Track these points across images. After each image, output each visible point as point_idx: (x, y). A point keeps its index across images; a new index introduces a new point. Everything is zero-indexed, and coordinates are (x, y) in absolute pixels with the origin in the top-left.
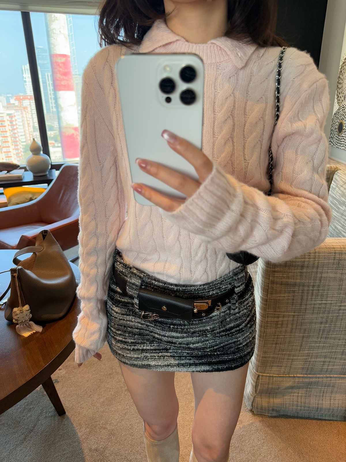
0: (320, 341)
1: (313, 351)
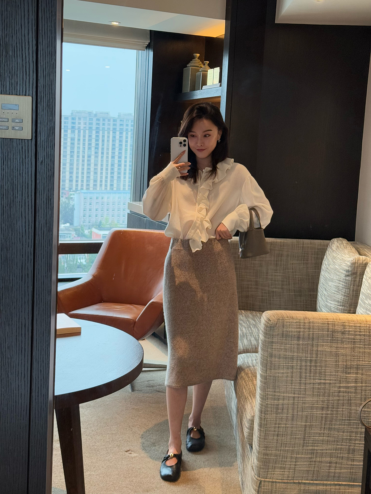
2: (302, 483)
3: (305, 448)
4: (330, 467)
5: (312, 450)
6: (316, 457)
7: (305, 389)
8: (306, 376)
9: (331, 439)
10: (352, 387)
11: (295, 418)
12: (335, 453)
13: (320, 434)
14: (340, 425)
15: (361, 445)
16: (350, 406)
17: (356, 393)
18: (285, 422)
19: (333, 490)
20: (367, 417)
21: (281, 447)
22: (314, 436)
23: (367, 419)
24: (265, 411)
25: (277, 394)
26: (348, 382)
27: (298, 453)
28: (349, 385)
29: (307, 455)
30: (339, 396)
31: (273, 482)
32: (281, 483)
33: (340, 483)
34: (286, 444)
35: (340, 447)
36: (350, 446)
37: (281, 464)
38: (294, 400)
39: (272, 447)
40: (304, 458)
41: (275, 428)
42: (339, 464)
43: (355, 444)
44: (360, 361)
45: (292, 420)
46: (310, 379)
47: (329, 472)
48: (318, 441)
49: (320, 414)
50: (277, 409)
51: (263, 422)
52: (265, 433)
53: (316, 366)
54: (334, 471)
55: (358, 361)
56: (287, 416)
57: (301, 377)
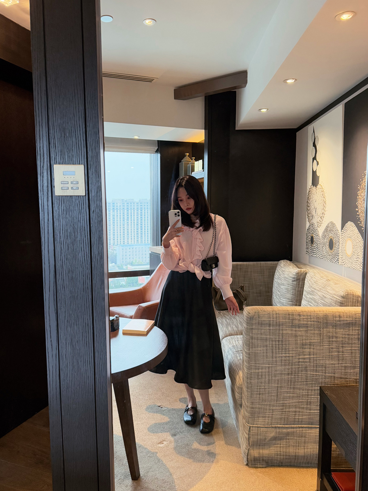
0: (290, 392)
1: (286, 401)
2: (277, 427)
3: (278, 402)
4: (295, 415)
5: (283, 403)
6: (286, 408)
7: (276, 361)
8: (276, 352)
9: (295, 395)
10: (307, 358)
11: (270, 382)
12: (298, 405)
13: (287, 392)
14: (300, 385)
15: (315, 399)
16: (307, 372)
17: (310, 362)
18: (264, 385)
19: (298, 432)
20: (318, 378)
21: (262, 402)
22: (283, 394)
23: (318, 380)
24: (250, 378)
25: (257, 365)
26: (304, 355)
27: (273, 406)
28: (306, 357)
29: (280, 407)
30: (299, 365)
31: (258, 427)
32: (264, 427)
33: (303, 426)
34: (265, 400)
35: (301, 400)
36: (308, 400)
37: (263, 414)
38: (269, 369)
39: (256, 402)
40: (278, 409)
41: (257, 389)
42: (301, 412)
43: (311, 398)
44: (311, 339)
45: (269, 383)
46: (279, 354)
47: (295, 418)
48: (287, 397)
49: (286, 378)
50: (258, 376)
51: (249, 385)
52: (251, 393)
53: (282, 345)
54: (298, 417)
55: (310, 339)
56: (265, 381)
57: (273, 353)
